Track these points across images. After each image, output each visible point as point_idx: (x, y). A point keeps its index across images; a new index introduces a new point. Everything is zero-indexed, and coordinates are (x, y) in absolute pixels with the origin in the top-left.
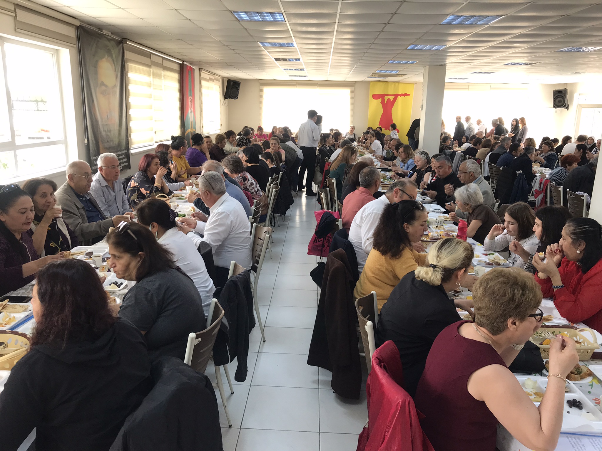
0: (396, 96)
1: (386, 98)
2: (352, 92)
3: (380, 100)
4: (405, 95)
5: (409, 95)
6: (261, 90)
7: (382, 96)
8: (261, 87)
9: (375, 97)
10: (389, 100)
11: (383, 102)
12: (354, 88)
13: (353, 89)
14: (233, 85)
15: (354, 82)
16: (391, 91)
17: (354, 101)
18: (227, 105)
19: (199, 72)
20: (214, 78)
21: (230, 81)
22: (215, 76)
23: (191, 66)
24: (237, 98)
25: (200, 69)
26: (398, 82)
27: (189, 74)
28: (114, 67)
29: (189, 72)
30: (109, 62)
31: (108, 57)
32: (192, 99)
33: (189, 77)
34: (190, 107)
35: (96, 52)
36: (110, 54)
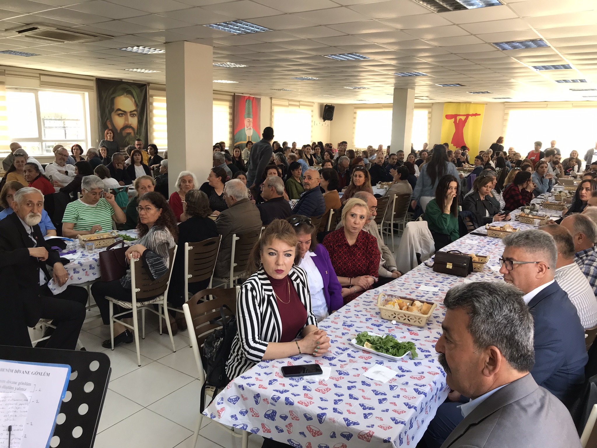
0: (467, 116)
1: (458, 118)
2: (429, 113)
3: (453, 120)
4: (476, 115)
5: (480, 115)
6: (355, 113)
7: (455, 116)
8: (355, 110)
9: (448, 117)
10: (460, 119)
11: (455, 122)
13: (430, 110)
14: (328, 109)
15: (431, 104)
16: (463, 111)
17: (431, 121)
18: (329, 125)
19: (270, 100)
20: (300, 104)
21: (326, 106)
22: (301, 103)
23: (253, 96)
24: (332, 120)
25: (271, 98)
26: (470, 103)
27: (247, 102)
28: (134, 100)
29: (246, 100)
30: (128, 97)
31: (127, 95)
32: (251, 119)
33: (247, 104)
34: (248, 126)
35: (114, 93)
36: (129, 93)
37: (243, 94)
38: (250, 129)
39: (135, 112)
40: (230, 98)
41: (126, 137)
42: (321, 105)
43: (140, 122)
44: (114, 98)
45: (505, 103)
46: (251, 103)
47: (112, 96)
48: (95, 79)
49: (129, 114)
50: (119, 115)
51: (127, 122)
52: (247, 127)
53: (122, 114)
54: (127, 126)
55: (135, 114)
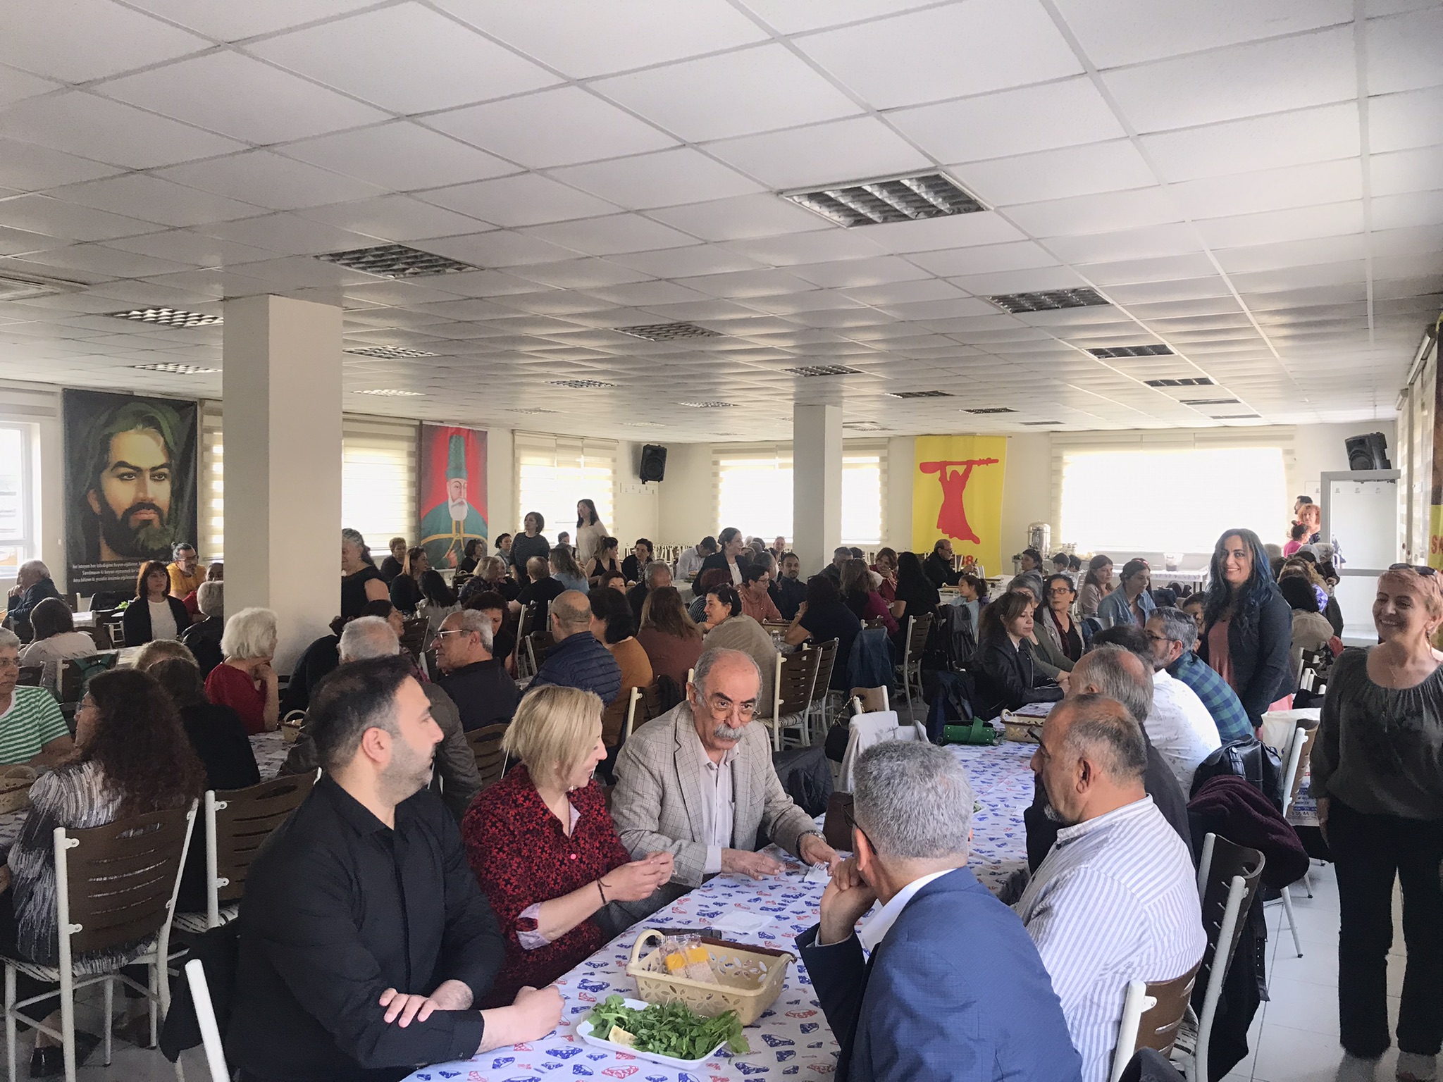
1: (949, 469)
2: (883, 459)
3: (938, 474)
4: (989, 461)
5: (996, 461)
6: (716, 463)
7: (942, 466)
8: (715, 457)
9: (926, 468)
10: (954, 473)
11: (942, 479)
12: (886, 451)
13: (885, 453)
14: (651, 454)
15: (886, 440)
16: (959, 454)
17: (888, 477)
18: (656, 492)
19: (510, 435)
20: (583, 445)
21: (647, 447)
22: (586, 441)
23: (468, 428)
24: (661, 479)
25: (513, 431)
26: (973, 435)
27: (454, 440)
28: (162, 439)
29: (451, 437)
30: (146, 433)
31: (145, 427)
32: (463, 482)
33: (452, 445)
34: (454, 498)
35: (107, 424)
36: (151, 422)
37: (442, 422)
38: (461, 503)
39: (165, 470)
40: (411, 432)
41: (137, 531)
42: (635, 446)
43: (177, 494)
44: (110, 436)
45: (1051, 435)
46: (463, 444)
47: (106, 432)
48: (59, 390)
49: (148, 475)
50: (121, 477)
51: (141, 495)
52: (454, 501)
53: (129, 475)
54: (142, 505)
55: (164, 474)
